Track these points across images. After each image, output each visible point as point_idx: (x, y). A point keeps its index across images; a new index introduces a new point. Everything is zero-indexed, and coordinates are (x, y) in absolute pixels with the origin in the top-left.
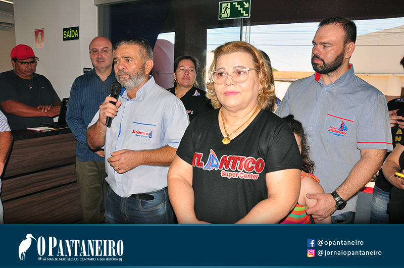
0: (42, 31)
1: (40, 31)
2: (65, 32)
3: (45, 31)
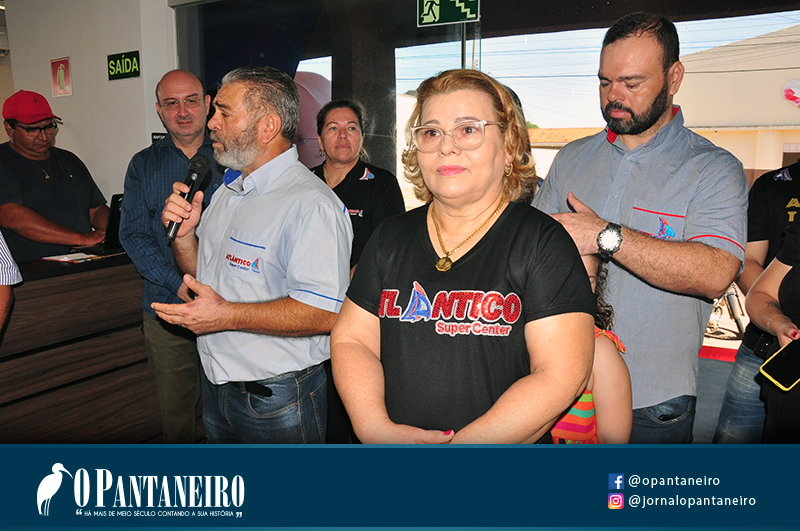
0: (65, 62)
1: (61, 62)
2: (112, 62)
3: (72, 63)
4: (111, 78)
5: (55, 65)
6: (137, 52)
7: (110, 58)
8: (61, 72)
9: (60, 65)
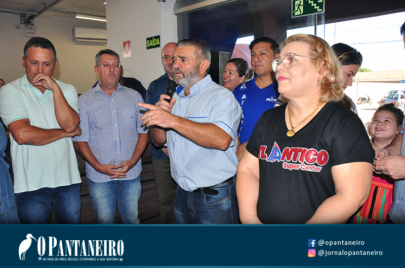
0: (129, 42)
1: (127, 42)
2: (148, 41)
3: (131, 43)
4: (148, 48)
5: (125, 44)
6: (159, 36)
7: (147, 39)
8: (127, 46)
9: (126, 43)
